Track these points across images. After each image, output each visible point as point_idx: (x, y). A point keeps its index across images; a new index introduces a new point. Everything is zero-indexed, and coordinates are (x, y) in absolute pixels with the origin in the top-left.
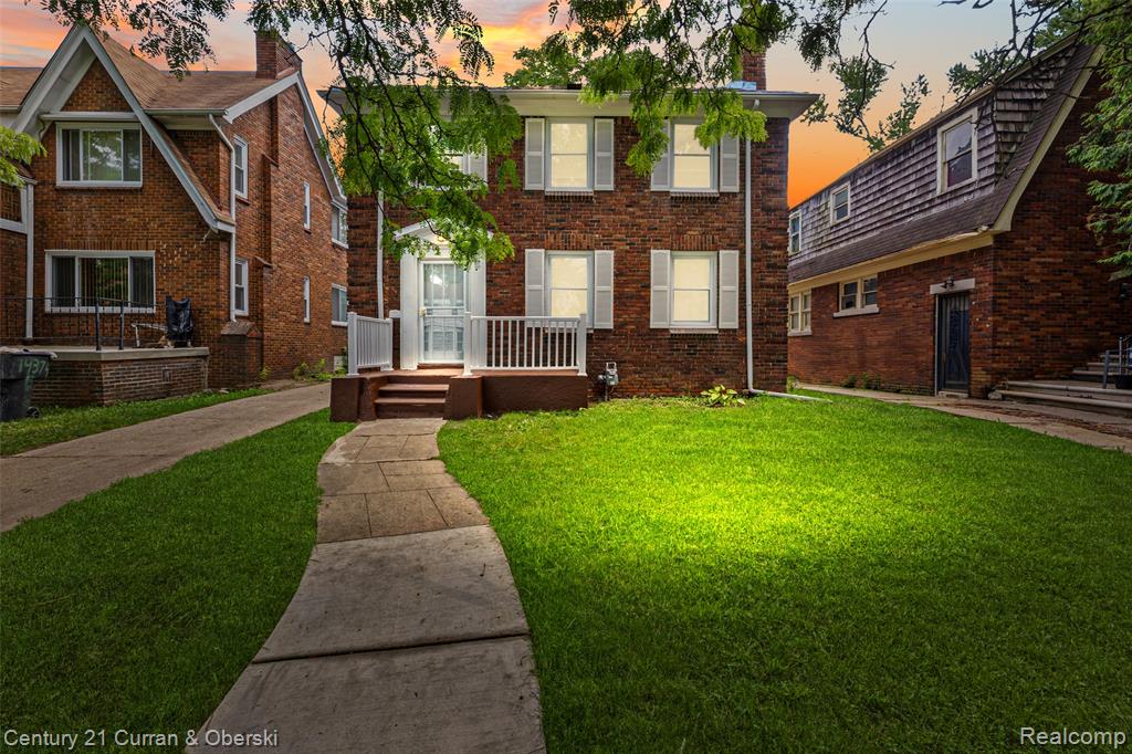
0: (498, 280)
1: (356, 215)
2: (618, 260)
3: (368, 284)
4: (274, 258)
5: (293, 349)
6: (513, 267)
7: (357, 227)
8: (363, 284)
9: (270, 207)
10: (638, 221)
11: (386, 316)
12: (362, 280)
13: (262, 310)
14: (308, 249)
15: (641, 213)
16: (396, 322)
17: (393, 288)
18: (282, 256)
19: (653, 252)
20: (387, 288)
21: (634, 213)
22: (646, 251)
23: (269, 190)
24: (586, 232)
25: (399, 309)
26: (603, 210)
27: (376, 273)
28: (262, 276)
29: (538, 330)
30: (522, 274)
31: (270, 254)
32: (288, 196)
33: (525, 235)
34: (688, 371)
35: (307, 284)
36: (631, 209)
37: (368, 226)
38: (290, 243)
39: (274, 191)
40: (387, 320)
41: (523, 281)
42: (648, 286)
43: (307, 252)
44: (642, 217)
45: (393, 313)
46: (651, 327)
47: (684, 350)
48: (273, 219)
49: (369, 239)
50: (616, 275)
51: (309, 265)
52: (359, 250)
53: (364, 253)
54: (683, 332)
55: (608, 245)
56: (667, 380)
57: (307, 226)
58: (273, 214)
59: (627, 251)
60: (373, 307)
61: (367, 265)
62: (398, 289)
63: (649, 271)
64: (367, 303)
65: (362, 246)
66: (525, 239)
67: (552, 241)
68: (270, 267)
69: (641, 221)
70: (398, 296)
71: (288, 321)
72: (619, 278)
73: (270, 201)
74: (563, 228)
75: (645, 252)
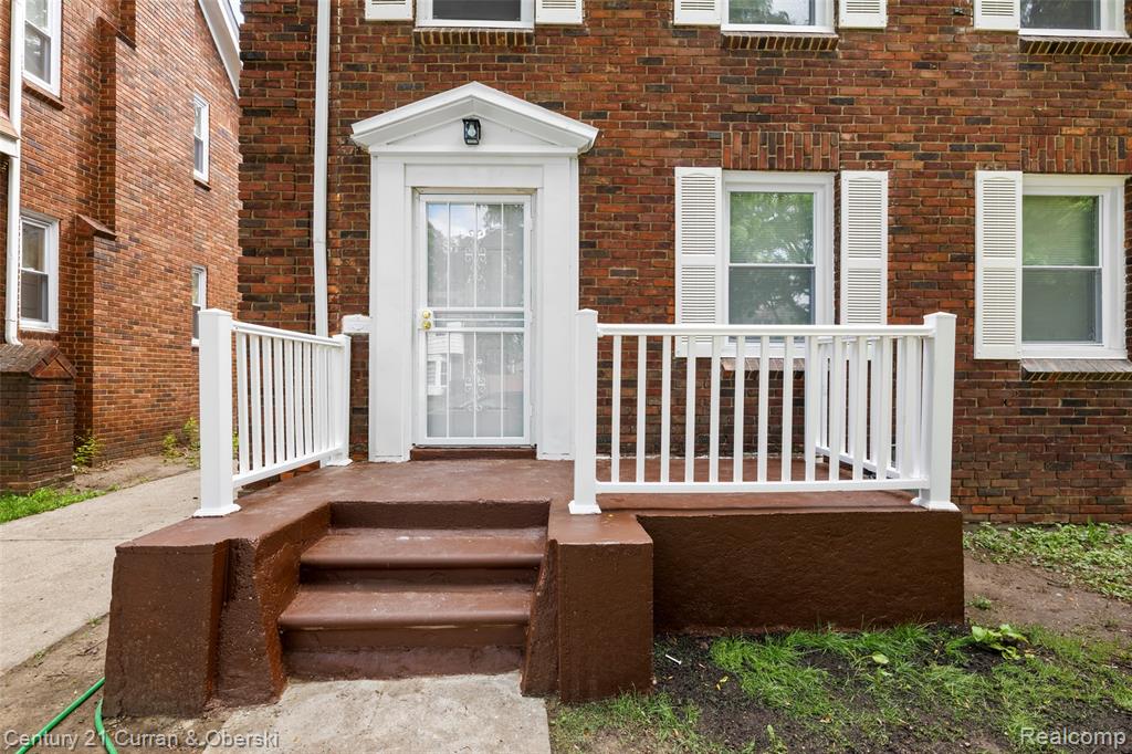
0: (606, 242)
1: (263, 84)
2: (898, 196)
3: (291, 252)
4: (120, 221)
5: (165, 397)
6: (646, 210)
7: (266, 112)
8: (278, 252)
9: (113, 120)
10: (942, 100)
11: (333, 328)
12: (277, 242)
13: (91, 323)
14: (205, 216)
15: (952, 84)
16: (360, 346)
17: (351, 261)
18: (142, 219)
19: (981, 176)
20: (338, 262)
21: (934, 84)
22: (965, 174)
23: (113, 87)
24: (819, 128)
25: (366, 313)
26: (861, 74)
27: (310, 225)
28: (91, 254)
29: (704, 364)
30: (668, 226)
31: (113, 212)
32: (155, 109)
33: (672, 134)
34: (1062, 460)
35: (203, 279)
36: (926, 74)
37: (292, 109)
38: (160, 199)
39: (122, 91)
40: (337, 338)
41: (671, 244)
42: (969, 259)
43: (202, 222)
44: (951, 92)
45: (352, 323)
46: (978, 356)
47: (1052, 412)
48: (120, 146)
49: (294, 141)
50: (891, 231)
51: (207, 245)
52: (270, 169)
53: (281, 175)
54: (1053, 368)
55: (873, 160)
56: (1013, 484)
57: (203, 176)
58: (120, 135)
59: (918, 174)
60: (301, 307)
61: (288, 206)
62: (366, 264)
63: (971, 222)
64: (288, 297)
65: (278, 159)
66: (675, 143)
67: (739, 146)
68: (112, 238)
69: (952, 101)
70: (363, 280)
71: (152, 345)
72: (901, 239)
73: (113, 108)
74: (765, 118)
75: (961, 177)
